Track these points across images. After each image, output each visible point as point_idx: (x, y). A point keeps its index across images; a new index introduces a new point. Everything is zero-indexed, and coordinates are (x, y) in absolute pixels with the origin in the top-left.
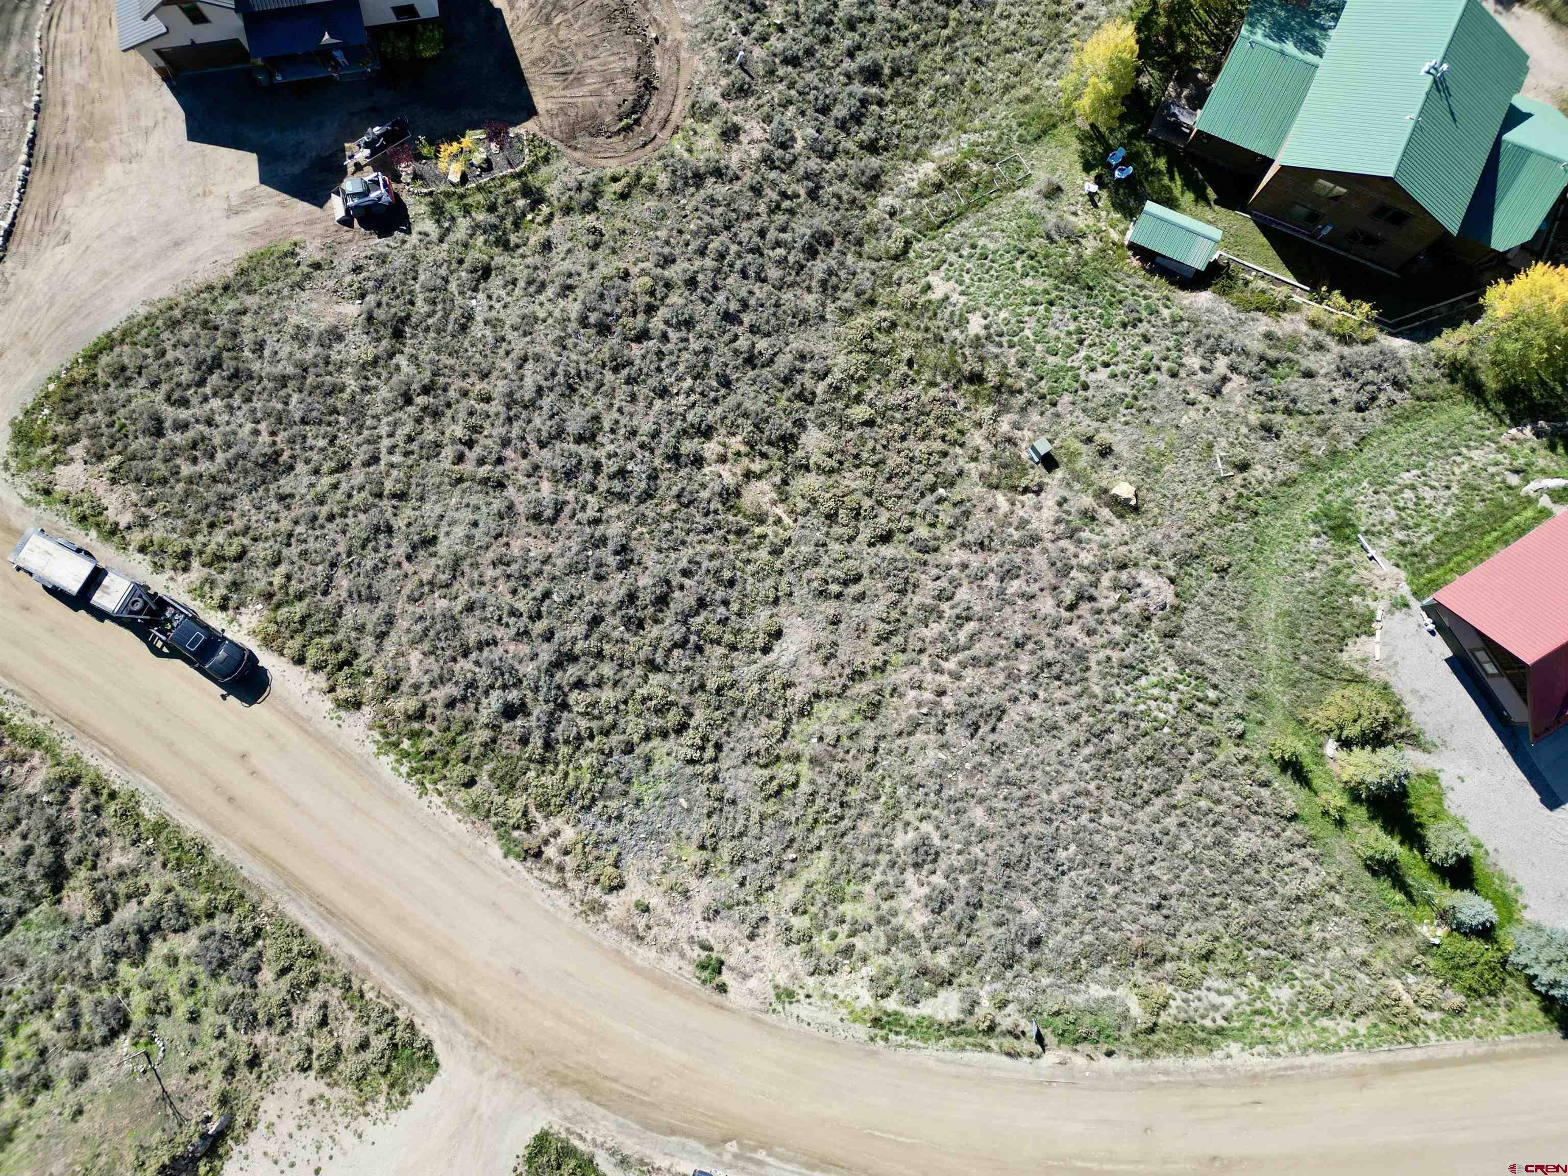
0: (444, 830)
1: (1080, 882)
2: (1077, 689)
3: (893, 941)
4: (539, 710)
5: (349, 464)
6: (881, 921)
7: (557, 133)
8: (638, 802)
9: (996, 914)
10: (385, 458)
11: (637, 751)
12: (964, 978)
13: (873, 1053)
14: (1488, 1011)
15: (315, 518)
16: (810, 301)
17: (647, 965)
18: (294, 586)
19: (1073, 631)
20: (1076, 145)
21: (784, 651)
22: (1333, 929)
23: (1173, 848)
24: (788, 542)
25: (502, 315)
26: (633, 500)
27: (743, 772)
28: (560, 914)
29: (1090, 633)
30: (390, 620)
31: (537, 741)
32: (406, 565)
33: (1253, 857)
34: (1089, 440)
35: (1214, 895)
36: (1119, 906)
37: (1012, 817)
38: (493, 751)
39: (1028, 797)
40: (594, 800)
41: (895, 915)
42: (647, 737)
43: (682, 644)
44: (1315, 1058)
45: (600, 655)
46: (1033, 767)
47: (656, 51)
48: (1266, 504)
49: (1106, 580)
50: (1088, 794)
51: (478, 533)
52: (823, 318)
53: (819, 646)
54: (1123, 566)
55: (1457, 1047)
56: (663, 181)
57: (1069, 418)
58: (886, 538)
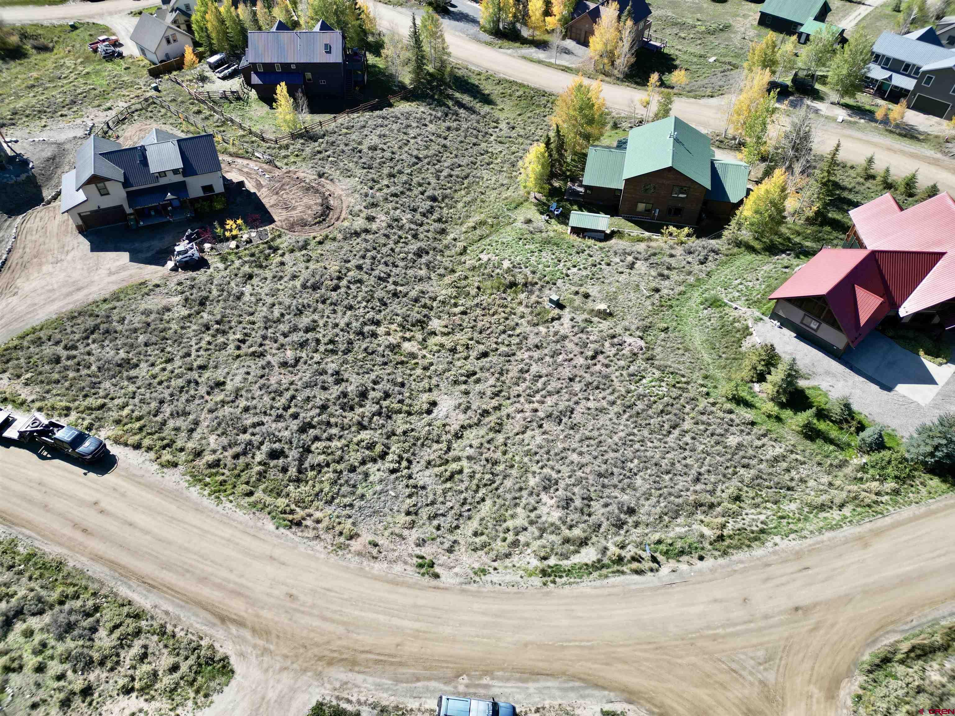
0: (234, 520)
1: (647, 477)
2: (610, 390)
3: (543, 531)
4: (294, 454)
5: (173, 359)
6: (532, 523)
7: (284, 226)
8: (362, 497)
9: (602, 502)
10: (194, 354)
11: (359, 470)
12: (594, 539)
13: (547, 594)
14: (913, 489)
15: (150, 384)
16: (423, 272)
17: (384, 574)
18: (136, 414)
19: (598, 367)
20: (534, 208)
21: (439, 412)
22: (804, 471)
23: (693, 450)
24: (431, 364)
25: (260, 291)
27: (427, 473)
28: (318, 555)
29: (607, 366)
30: (196, 423)
31: (293, 471)
32: (207, 397)
33: (740, 446)
34: (577, 293)
35: (727, 467)
36: (675, 484)
37: (595, 453)
38: (265, 477)
39: (600, 442)
40: (333, 498)
41: (540, 517)
42: (363, 462)
43: (379, 414)
44: (828, 535)
45: (329, 424)
46: (598, 429)
47: (330, 198)
48: (674, 303)
49: (607, 344)
50: (634, 434)
51: (250, 378)
52: (430, 278)
53: (460, 405)
54: (614, 337)
55: (907, 512)
56: (340, 236)
57: (564, 288)
58: (485, 355)
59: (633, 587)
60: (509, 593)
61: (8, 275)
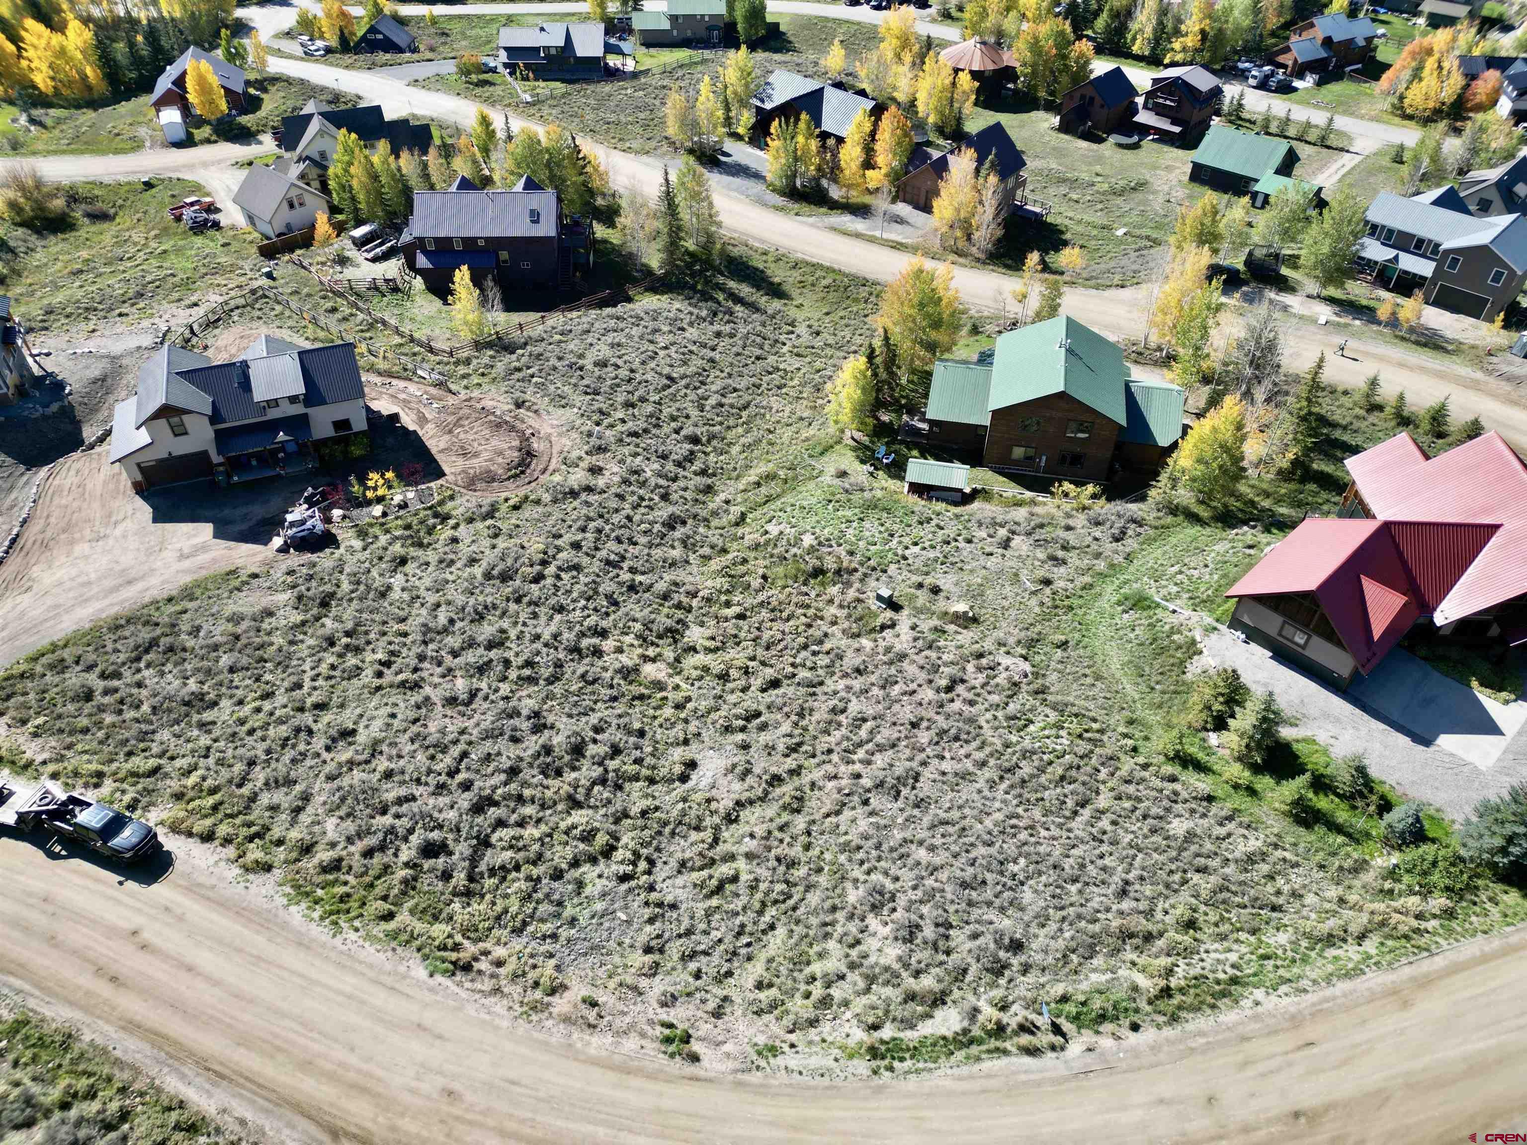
0: (361, 962)
1: (1041, 887)
2: (977, 743)
3: (871, 979)
4: (462, 849)
5: (273, 693)
6: (852, 966)
7: (460, 483)
8: (573, 921)
9: (968, 929)
10: (307, 684)
11: (567, 877)
12: (956, 994)
13: (880, 1089)
14: (1477, 909)
15: (234, 734)
16: (677, 553)
17: (604, 1053)
18: (209, 782)
19: (957, 705)
20: (850, 454)
21: (701, 779)
22: (1297, 879)
23: (1114, 843)
24: (688, 699)
25: (417, 583)
26: (542, 682)
27: (680, 881)
28: (497, 1021)
29: (972, 703)
30: (306, 798)
31: (460, 878)
32: (325, 755)
33: (1190, 836)
34: (920, 586)
35: (1172, 872)
36: (1087, 900)
37: (955, 848)
38: (414, 888)
39: (964, 829)
40: (525, 924)
41: (865, 956)
42: (575, 863)
43: (603, 781)
44: (1342, 986)
45: (520, 799)
46: (960, 807)
47: (533, 439)
48: (1076, 602)
49: (970, 668)
50: (1018, 817)
51: (396, 723)
52: (687, 562)
53: (734, 766)
54: (980, 656)
55: (1471, 947)
56: (547, 498)
57: (900, 578)
58: (775, 684)
59: (1023, 1077)
60: (815, 1088)
61: (19, 559)
